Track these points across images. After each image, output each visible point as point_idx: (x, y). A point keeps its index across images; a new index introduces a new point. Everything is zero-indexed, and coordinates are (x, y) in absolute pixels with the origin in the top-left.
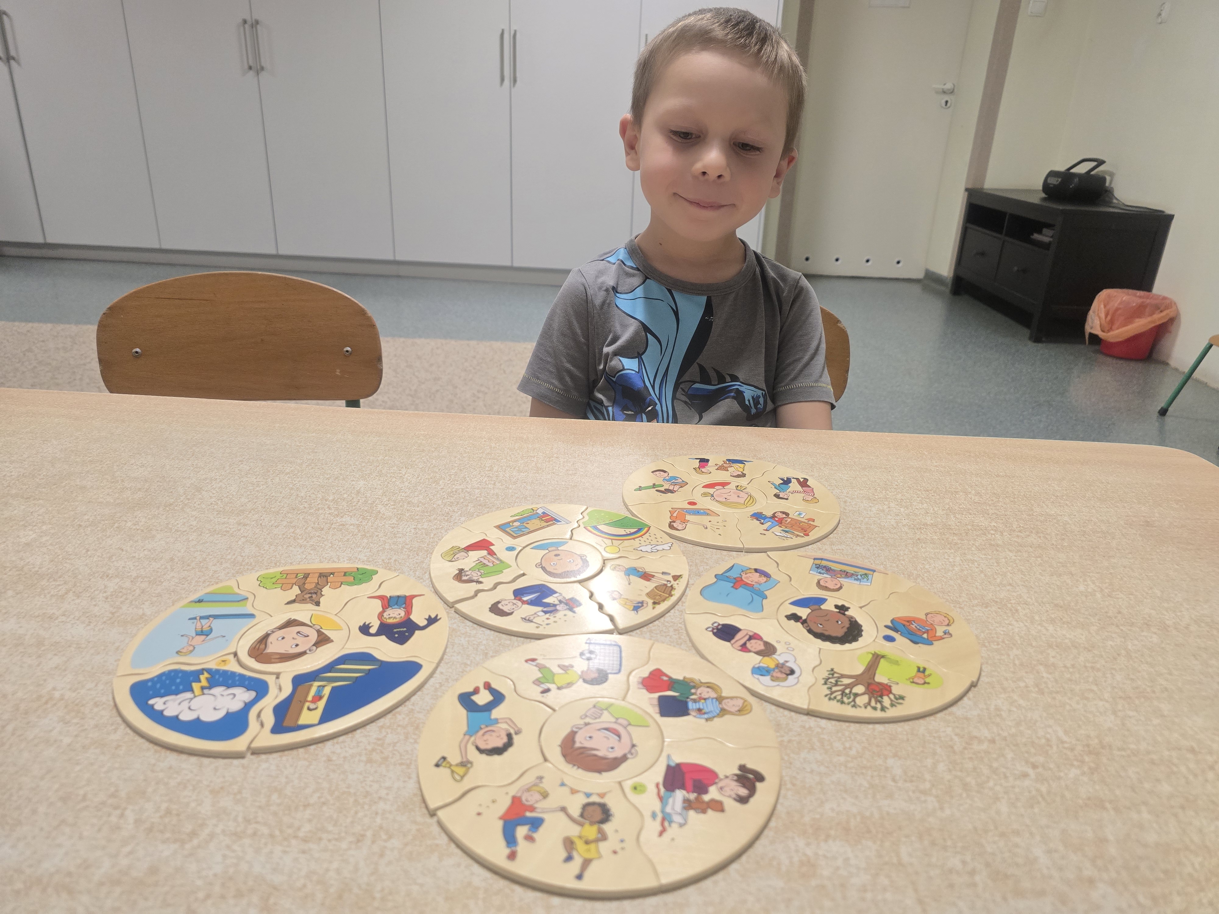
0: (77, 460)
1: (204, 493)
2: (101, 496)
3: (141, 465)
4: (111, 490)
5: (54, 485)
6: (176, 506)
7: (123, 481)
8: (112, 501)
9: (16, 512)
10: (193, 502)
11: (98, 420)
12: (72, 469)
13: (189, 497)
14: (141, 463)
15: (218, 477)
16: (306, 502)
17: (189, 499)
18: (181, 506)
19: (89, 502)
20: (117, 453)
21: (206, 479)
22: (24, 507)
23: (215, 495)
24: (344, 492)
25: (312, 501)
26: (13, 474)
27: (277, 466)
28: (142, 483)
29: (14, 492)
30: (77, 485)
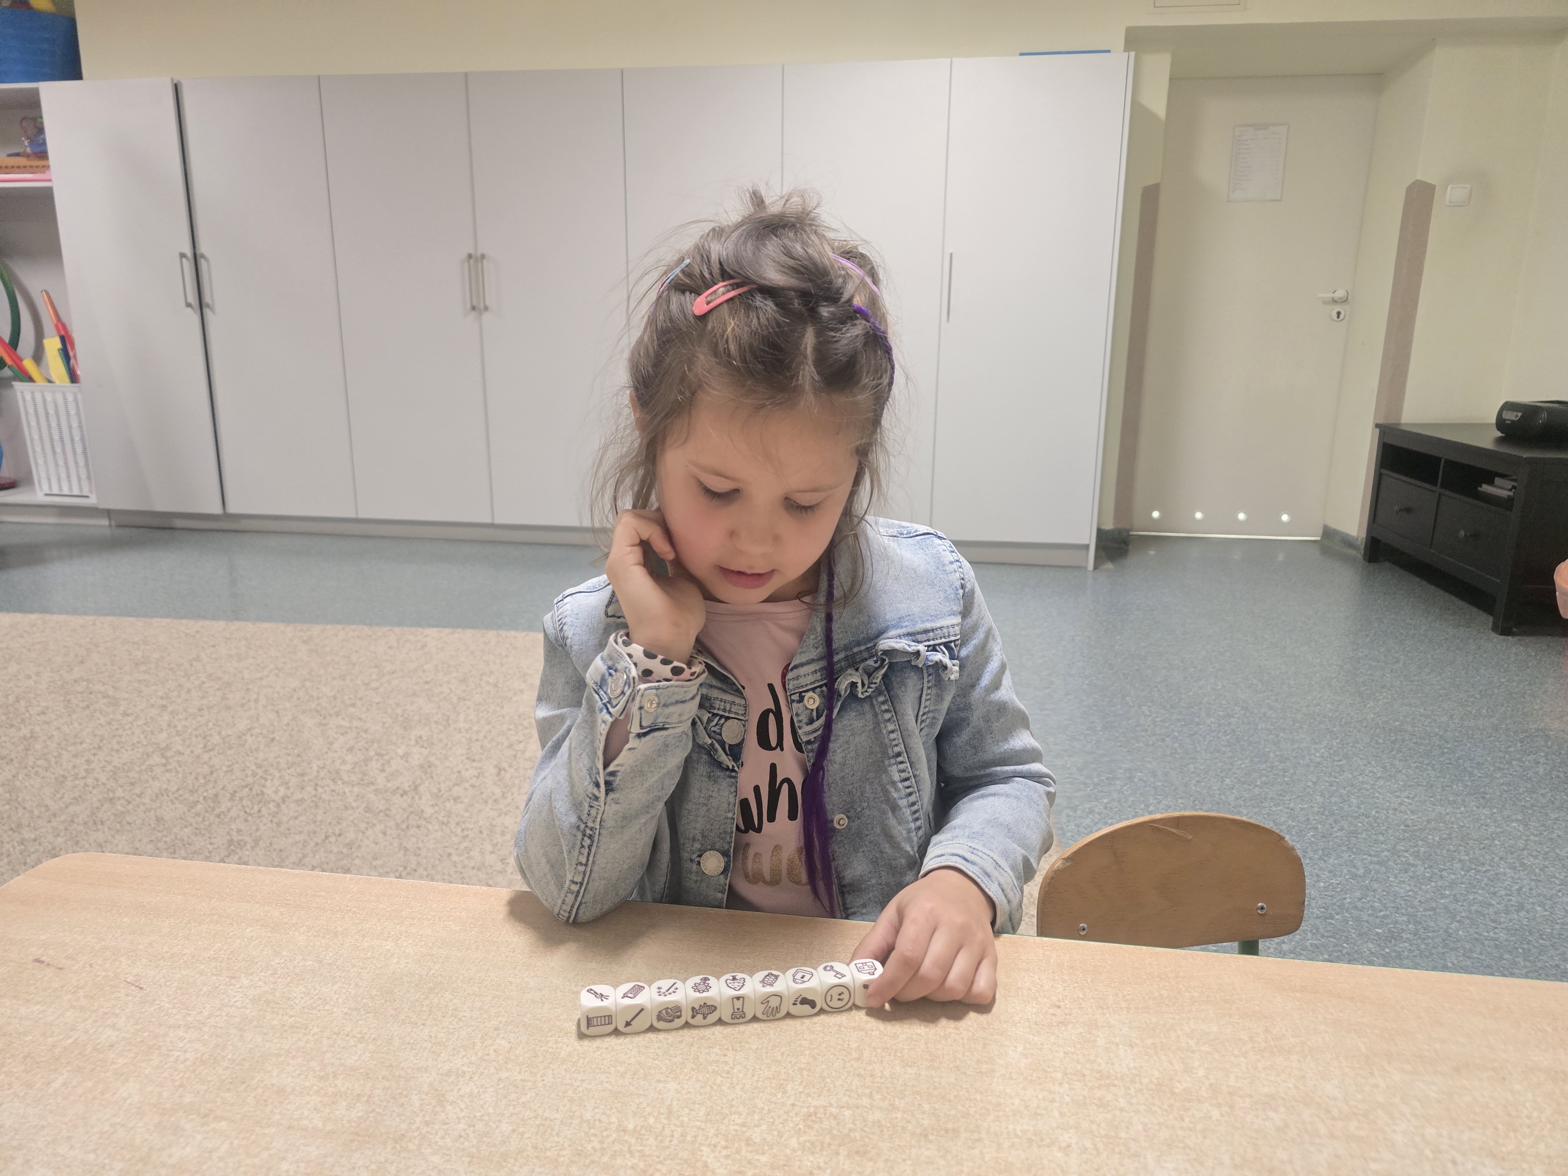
0: (275, 1022)
1: (449, 1108)
2: (306, 1113)
3: (359, 1036)
4: (319, 1099)
5: (243, 1083)
6: (410, 1141)
7: (335, 1077)
8: (320, 1125)
9: (188, 1150)
10: (434, 1132)
11: (302, 930)
12: (268, 1045)
13: (427, 1118)
14: (360, 1033)
15: (465, 1068)
16: (595, 1135)
17: (427, 1124)
18: (416, 1142)
19: (289, 1128)
20: (327, 1007)
21: (449, 1073)
22: (199, 1137)
23: (463, 1114)
24: (648, 1110)
25: (605, 1134)
26: (188, 1055)
27: (548, 1042)
28: (362, 1082)
29: (188, 1100)
30: (272, 1085)
